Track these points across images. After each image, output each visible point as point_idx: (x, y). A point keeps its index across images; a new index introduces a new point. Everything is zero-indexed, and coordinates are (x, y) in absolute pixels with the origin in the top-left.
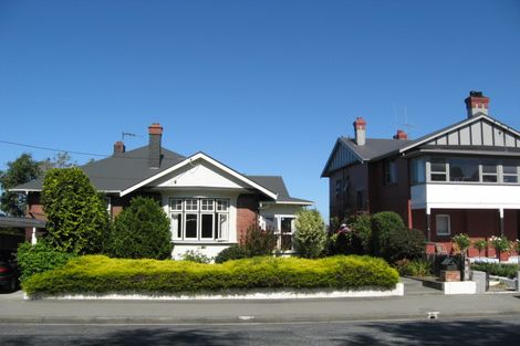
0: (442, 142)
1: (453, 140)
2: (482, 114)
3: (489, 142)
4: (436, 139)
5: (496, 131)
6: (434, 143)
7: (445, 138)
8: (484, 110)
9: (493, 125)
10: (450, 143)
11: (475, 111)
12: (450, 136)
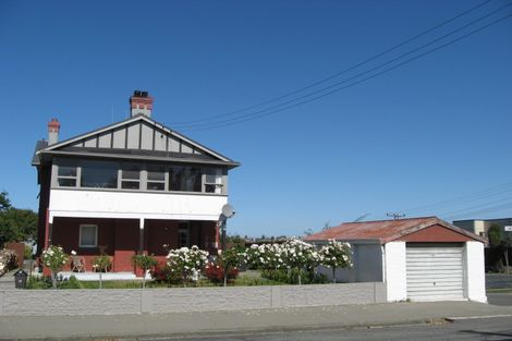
0: (91, 144)
1: (105, 142)
2: (142, 115)
3: (147, 146)
4: (84, 140)
5: (158, 134)
6: (80, 145)
7: (95, 140)
8: (146, 112)
9: (154, 128)
10: (100, 146)
11: (135, 112)
12: (101, 138)
